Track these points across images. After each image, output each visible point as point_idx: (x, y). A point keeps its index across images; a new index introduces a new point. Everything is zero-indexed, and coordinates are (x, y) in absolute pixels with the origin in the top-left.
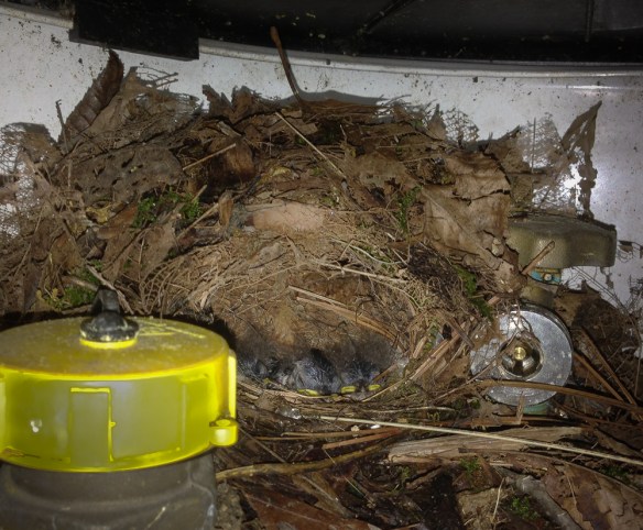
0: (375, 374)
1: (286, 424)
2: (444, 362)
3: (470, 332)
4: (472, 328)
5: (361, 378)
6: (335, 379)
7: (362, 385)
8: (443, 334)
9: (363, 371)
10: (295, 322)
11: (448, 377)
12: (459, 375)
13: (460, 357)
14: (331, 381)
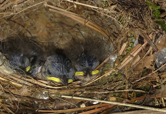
0: (96, 64)
1: (39, 103)
2: (139, 58)
3: (155, 39)
4: (157, 37)
5: (87, 66)
6: (71, 70)
7: (88, 72)
8: (138, 40)
9: (89, 61)
10: (48, 23)
11: (141, 67)
12: (148, 67)
13: (149, 55)
14: (68, 71)
